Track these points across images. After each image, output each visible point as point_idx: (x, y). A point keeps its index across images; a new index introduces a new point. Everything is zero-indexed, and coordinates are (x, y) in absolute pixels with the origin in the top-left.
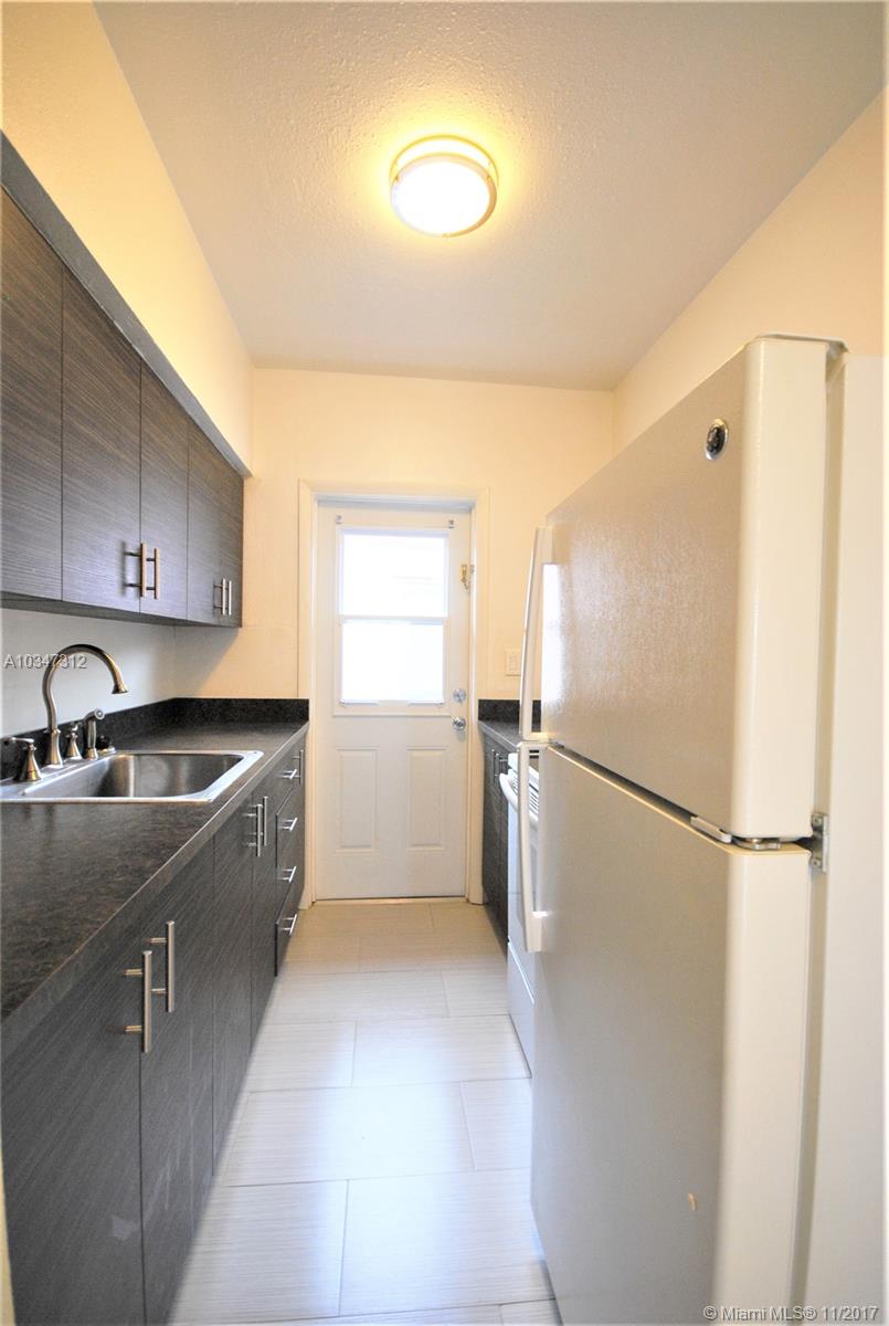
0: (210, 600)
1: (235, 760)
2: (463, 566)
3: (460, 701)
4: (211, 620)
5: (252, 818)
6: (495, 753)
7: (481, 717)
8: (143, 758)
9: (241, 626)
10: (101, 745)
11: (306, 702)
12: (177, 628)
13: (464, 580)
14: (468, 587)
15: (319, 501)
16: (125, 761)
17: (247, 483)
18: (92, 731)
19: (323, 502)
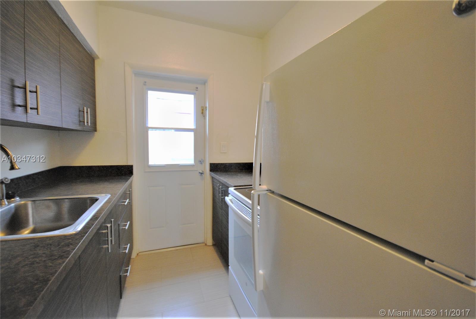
0: (77, 117)
2: (202, 107)
3: (201, 163)
4: (78, 128)
5: (105, 233)
6: (219, 186)
7: (211, 170)
8: (37, 202)
9: (96, 131)
10: (9, 197)
11: (131, 167)
12: (60, 131)
13: (202, 113)
14: (204, 116)
15: (135, 74)
16: (25, 205)
17: (97, 62)
18: (3, 189)
19: (137, 74)
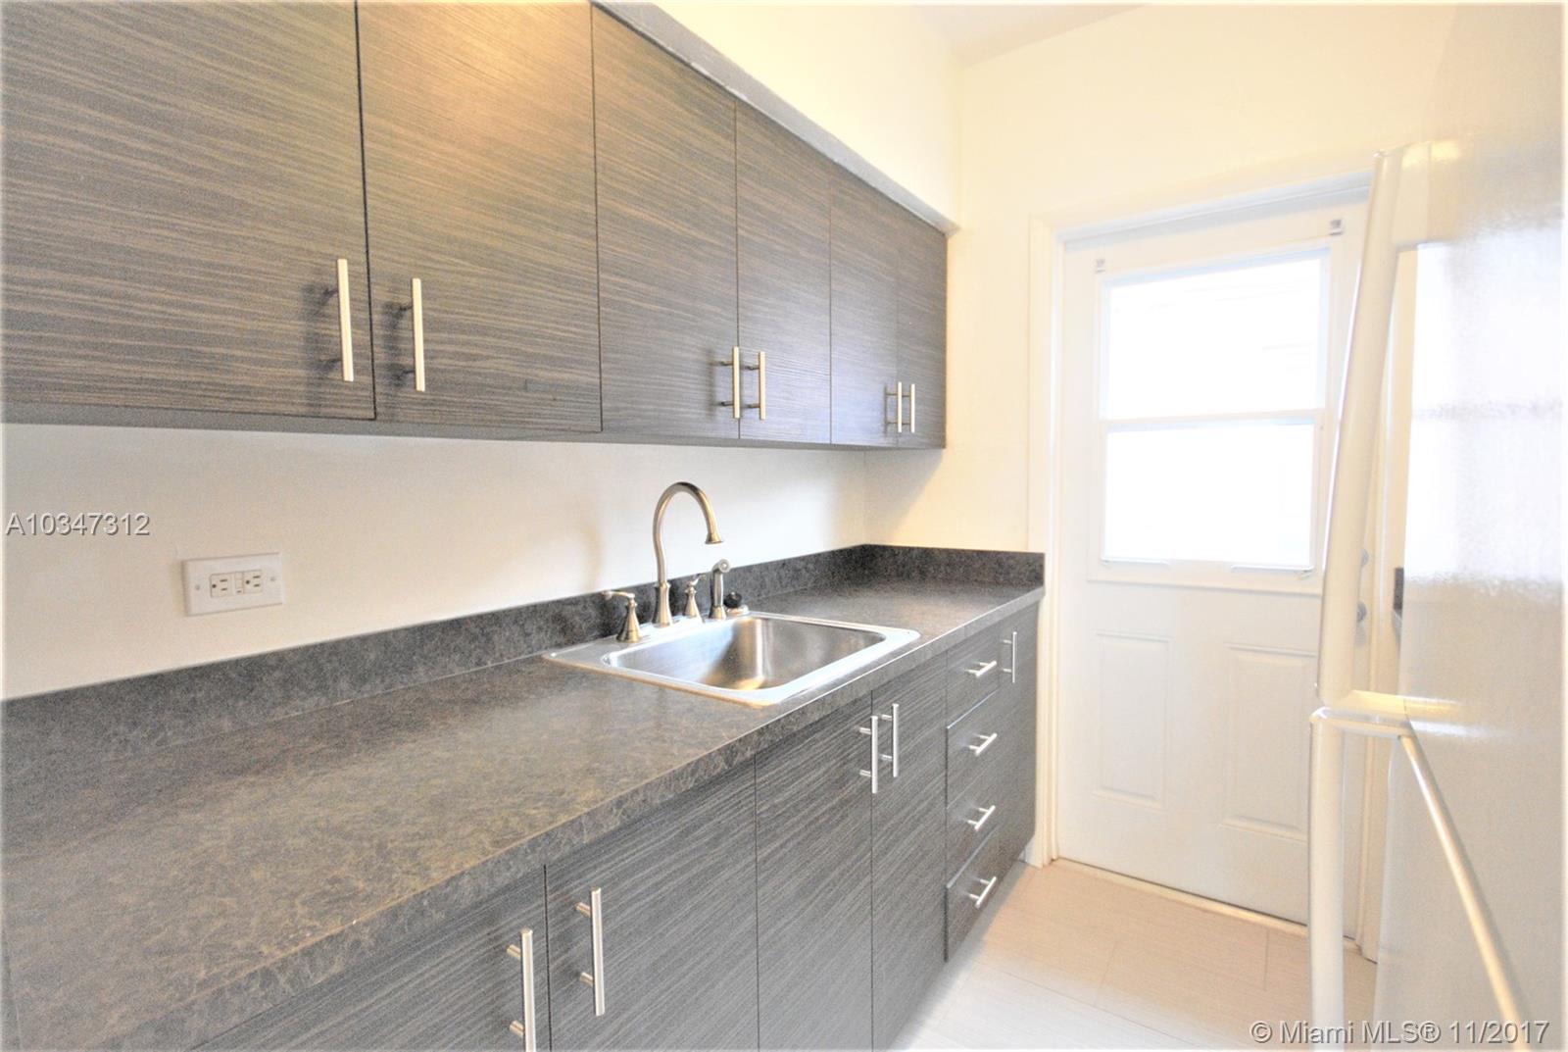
0: (877, 414)
1: (874, 639)
4: (880, 442)
9: (943, 446)
10: (731, 603)
11: (1041, 558)
15: (1066, 243)
16: (751, 626)
18: (719, 585)
19: (1073, 241)
